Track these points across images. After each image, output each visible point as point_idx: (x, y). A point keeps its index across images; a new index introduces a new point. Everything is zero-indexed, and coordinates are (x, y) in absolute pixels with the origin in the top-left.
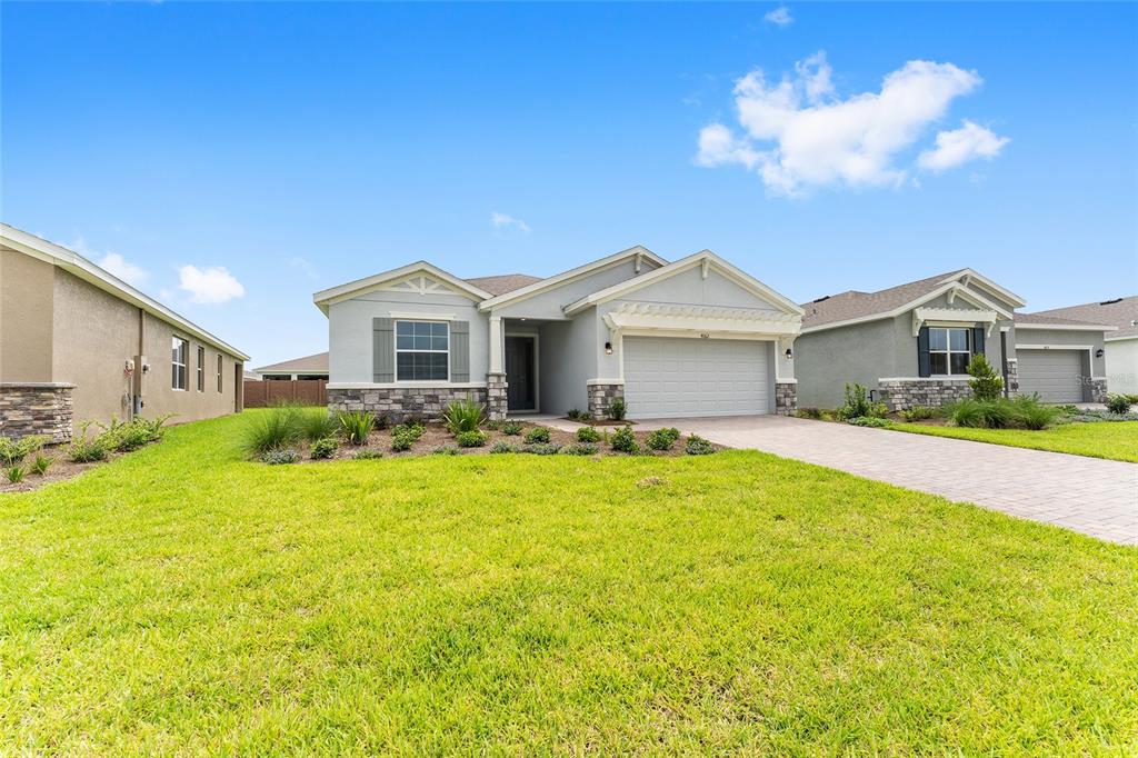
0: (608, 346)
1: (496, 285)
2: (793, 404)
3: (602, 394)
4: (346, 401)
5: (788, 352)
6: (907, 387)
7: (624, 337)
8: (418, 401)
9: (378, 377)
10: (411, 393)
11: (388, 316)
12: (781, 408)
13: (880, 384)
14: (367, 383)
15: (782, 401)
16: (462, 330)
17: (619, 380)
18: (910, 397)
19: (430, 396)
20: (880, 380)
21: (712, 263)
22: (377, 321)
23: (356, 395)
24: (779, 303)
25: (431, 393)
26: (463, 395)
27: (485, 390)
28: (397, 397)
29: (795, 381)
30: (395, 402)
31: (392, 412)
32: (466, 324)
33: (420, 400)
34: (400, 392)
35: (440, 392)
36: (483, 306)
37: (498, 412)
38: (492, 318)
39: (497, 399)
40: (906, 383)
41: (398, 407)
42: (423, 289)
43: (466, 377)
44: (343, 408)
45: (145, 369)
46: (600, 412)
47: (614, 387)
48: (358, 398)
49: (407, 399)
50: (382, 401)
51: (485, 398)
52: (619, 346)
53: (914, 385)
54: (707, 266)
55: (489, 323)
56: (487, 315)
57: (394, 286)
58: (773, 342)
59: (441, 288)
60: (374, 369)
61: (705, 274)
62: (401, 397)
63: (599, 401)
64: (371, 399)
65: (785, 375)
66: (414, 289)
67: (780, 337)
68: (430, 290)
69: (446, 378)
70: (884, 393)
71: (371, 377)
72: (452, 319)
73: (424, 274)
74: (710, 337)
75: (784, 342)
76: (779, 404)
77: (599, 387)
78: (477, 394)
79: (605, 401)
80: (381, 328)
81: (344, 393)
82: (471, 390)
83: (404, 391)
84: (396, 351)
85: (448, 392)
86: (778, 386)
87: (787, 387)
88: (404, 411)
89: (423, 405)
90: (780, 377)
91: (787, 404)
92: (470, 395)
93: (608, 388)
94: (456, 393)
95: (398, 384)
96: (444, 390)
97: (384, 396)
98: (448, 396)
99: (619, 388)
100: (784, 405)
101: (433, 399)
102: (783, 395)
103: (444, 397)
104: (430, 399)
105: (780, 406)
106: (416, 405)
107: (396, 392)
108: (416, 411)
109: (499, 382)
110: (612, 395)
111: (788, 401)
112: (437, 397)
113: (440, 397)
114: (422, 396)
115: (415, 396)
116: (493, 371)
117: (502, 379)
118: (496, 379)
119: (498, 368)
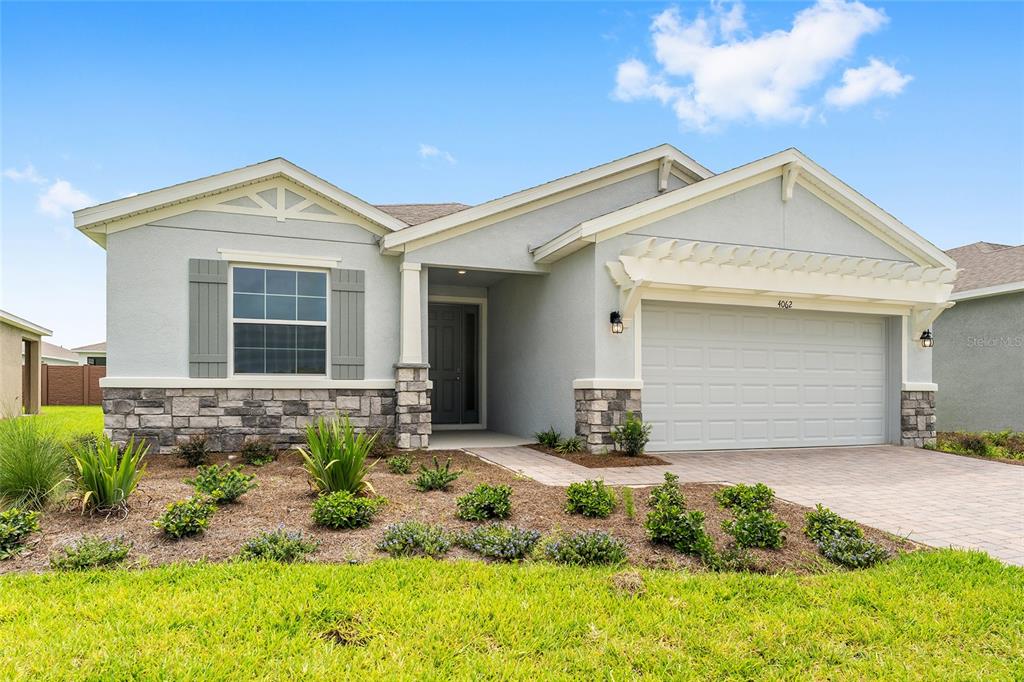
0: (615, 318)
1: (412, 215)
2: (929, 427)
3: (602, 405)
4: (138, 410)
5: (925, 336)
7: (644, 302)
8: (271, 411)
9: (197, 366)
10: (257, 397)
11: (215, 258)
12: (909, 434)
14: (184, 380)
15: (912, 421)
16: (352, 285)
17: (634, 381)
19: (293, 403)
21: (803, 173)
22: (196, 265)
23: (157, 399)
24: (912, 249)
25: (295, 397)
26: (352, 403)
27: (390, 394)
28: (231, 404)
29: (933, 387)
30: (230, 412)
31: (224, 430)
32: (358, 276)
33: (274, 409)
34: (239, 395)
35: (311, 396)
36: (389, 242)
37: (414, 433)
38: (405, 265)
39: (414, 410)
41: (234, 422)
42: (282, 211)
43: (357, 369)
44: (132, 423)
46: (598, 439)
47: (623, 394)
48: (160, 406)
49: (251, 409)
50: (205, 411)
51: (391, 410)
52: (634, 319)
54: (793, 178)
55: (399, 275)
56: (396, 259)
57: (226, 203)
58: (900, 318)
59: (319, 209)
60: (191, 352)
61: (789, 193)
62: (241, 404)
63: (597, 419)
64: (185, 407)
65: (918, 374)
66: (266, 209)
67: (913, 309)
68: (295, 212)
69: (322, 371)
71: (186, 368)
72: (333, 266)
73: (285, 184)
74: (794, 307)
75: (919, 318)
76: (905, 426)
77: (598, 394)
78: (378, 401)
79: (607, 419)
80: (204, 279)
81: (134, 394)
82: (367, 393)
83: (245, 393)
84: (232, 320)
85: (325, 396)
86: (906, 395)
87: (920, 396)
88: (246, 429)
89: (279, 418)
90: (909, 380)
91: (920, 427)
92: (366, 402)
93: (613, 394)
94: (339, 399)
95: (235, 380)
96: (318, 393)
97: (208, 402)
98: (326, 403)
99: (633, 395)
100: (915, 428)
101: (298, 408)
102: (912, 412)
103: (319, 405)
104: (294, 409)
105: (908, 430)
106: (268, 419)
107: (231, 394)
108: (267, 430)
109: (416, 380)
110: (620, 408)
111: (921, 422)
112: (306, 405)
113: (311, 405)
114: (279, 404)
115: (265, 403)
116: (407, 361)
117: (422, 375)
118: (410, 375)
119: (415, 355)
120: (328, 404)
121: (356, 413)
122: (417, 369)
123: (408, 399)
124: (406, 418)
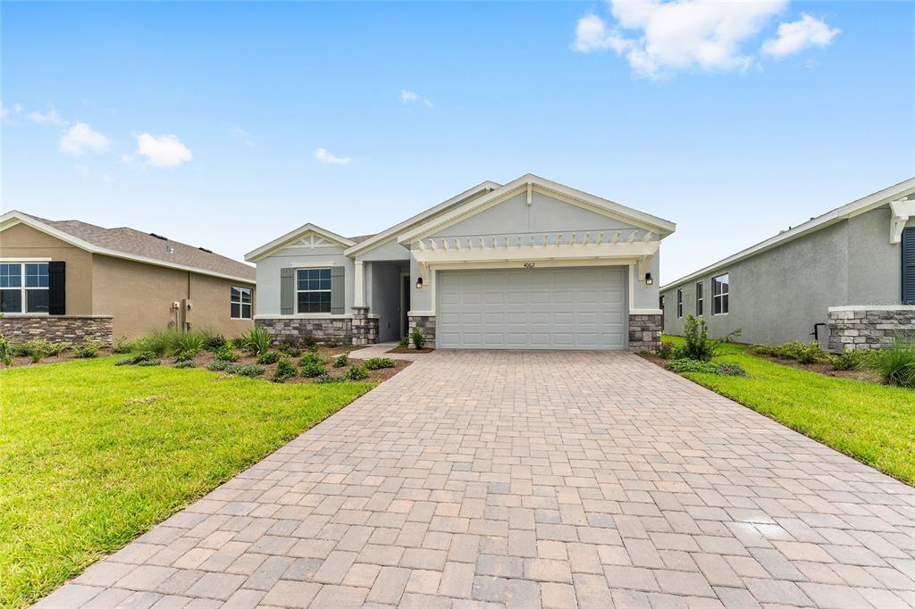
0: (420, 281)
1: (357, 240)
2: (655, 339)
3: (415, 324)
4: (265, 328)
5: (647, 277)
6: (870, 321)
7: (437, 271)
9: (285, 310)
10: (305, 322)
11: (290, 267)
12: (635, 344)
13: (830, 315)
14: (278, 316)
15: (638, 335)
16: (340, 273)
17: (431, 312)
18: (874, 334)
19: (317, 325)
20: (831, 309)
22: (283, 271)
23: (270, 323)
25: (317, 322)
26: (339, 325)
27: (351, 320)
28: (295, 325)
29: (658, 312)
30: (295, 328)
31: (292, 336)
32: (343, 268)
33: (310, 327)
34: (298, 321)
35: (323, 322)
36: (347, 252)
37: (358, 338)
38: (356, 261)
39: (358, 327)
40: (867, 314)
41: (296, 332)
42: (312, 245)
43: (342, 310)
45: (189, 307)
46: (411, 341)
47: (425, 318)
48: (272, 326)
49: (302, 327)
50: (286, 328)
52: (430, 281)
53: (888, 316)
54: (530, 192)
56: (352, 259)
57: (292, 244)
58: (627, 266)
59: (326, 242)
60: (282, 305)
61: (529, 200)
62: (298, 325)
63: (411, 331)
64: (279, 326)
65: (643, 304)
66: (307, 245)
67: (638, 260)
68: (318, 244)
69: (329, 311)
70: (834, 328)
71: (280, 311)
72: (332, 265)
73: (309, 232)
74: (537, 266)
76: (632, 338)
80: (286, 275)
82: (346, 320)
83: (300, 321)
84: (296, 291)
85: (329, 322)
86: (632, 318)
87: (646, 318)
88: (300, 335)
89: (312, 331)
90: (635, 307)
91: (645, 339)
92: (345, 323)
93: (418, 319)
94: (334, 323)
95: (297, 315)
96: (326, 320)
97: (287, 323)
99: (430, 319)
100: (641, 340)
101: (318, 327)
102: (640, 329)
103: (326, 326)
105: (635, 341)
106: (308, 332)
107: (294, 321)
109: (359, 314)
110: (423, 325)
111: (647, 336)
112: (321, 326)
113: (323, 326)
114: (312, 325)
115: (307, 325)
116: (356, 305)
117: (362, 312)
118: (356, 312)
119: (359, 303)
120: (330, 325)
121: (340, 329)
122: (359, 309)
123: (356, 323)
124: (355, 331)
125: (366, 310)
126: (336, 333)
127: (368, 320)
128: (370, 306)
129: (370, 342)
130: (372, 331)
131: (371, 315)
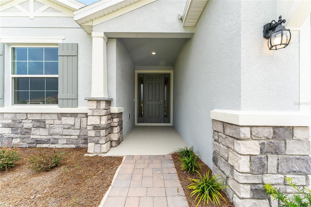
3: (251, 147)
8: (26, 126)
10: (19, 117)
16: (70, 52)
19: (38, 121)
25: (38, 117)
26: (70, 121)
27: (86, 115)
32: (76, 47)
33: (27, 124)
34: (10, 116)
35: (47, 117)
37: (97, 143)
39: (96, 128)
42: (31, 12)
43: (74, 101)
47: (283, 132)
56: (88, 28)
62: (10, 121)
66: (24, 12)
68: (40, 12)
69: (56, 102)
72: (60, 41)
78: (85, 120)
79: (258, 166)
82: (79, 115)
83: (13, 115)
84: (10, 76)
85: (55, 117)
88: (12, 136)
89: (30, 129)
92: (78, 120)
93: (268, 133)
94: (63, 118)
96: (51, 115)
98: (55, 121)
99: (298, 134)
101: (40, 124)
103: (52, 122)
104: (38, 124)
106: (25, 130)
107: (5, 116)
108: (24, 136)
109: (98, 108)
110: (276, 151)
112: (44, 122)
113: (47, 122)
114: (30, 121)
115: (23, 121)
116: (94, 95)
117: (103, 105)
118: (94, 105)
119: (99, 92)
120: (57, 122)
122: (98, 101)
123: (93, 121)
124: (92, 133)
125: (109, 102)
126: (66, 132)
127: (111, 116)
128: (114, 96)
129: (114, 144)
130: (116, 130)
131: (115, 109)
